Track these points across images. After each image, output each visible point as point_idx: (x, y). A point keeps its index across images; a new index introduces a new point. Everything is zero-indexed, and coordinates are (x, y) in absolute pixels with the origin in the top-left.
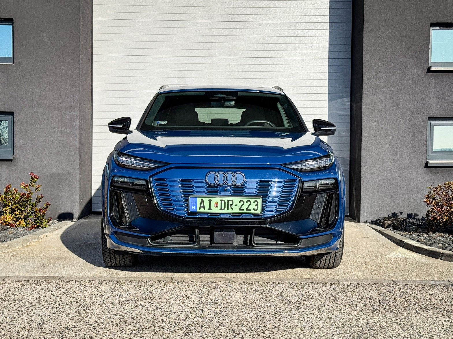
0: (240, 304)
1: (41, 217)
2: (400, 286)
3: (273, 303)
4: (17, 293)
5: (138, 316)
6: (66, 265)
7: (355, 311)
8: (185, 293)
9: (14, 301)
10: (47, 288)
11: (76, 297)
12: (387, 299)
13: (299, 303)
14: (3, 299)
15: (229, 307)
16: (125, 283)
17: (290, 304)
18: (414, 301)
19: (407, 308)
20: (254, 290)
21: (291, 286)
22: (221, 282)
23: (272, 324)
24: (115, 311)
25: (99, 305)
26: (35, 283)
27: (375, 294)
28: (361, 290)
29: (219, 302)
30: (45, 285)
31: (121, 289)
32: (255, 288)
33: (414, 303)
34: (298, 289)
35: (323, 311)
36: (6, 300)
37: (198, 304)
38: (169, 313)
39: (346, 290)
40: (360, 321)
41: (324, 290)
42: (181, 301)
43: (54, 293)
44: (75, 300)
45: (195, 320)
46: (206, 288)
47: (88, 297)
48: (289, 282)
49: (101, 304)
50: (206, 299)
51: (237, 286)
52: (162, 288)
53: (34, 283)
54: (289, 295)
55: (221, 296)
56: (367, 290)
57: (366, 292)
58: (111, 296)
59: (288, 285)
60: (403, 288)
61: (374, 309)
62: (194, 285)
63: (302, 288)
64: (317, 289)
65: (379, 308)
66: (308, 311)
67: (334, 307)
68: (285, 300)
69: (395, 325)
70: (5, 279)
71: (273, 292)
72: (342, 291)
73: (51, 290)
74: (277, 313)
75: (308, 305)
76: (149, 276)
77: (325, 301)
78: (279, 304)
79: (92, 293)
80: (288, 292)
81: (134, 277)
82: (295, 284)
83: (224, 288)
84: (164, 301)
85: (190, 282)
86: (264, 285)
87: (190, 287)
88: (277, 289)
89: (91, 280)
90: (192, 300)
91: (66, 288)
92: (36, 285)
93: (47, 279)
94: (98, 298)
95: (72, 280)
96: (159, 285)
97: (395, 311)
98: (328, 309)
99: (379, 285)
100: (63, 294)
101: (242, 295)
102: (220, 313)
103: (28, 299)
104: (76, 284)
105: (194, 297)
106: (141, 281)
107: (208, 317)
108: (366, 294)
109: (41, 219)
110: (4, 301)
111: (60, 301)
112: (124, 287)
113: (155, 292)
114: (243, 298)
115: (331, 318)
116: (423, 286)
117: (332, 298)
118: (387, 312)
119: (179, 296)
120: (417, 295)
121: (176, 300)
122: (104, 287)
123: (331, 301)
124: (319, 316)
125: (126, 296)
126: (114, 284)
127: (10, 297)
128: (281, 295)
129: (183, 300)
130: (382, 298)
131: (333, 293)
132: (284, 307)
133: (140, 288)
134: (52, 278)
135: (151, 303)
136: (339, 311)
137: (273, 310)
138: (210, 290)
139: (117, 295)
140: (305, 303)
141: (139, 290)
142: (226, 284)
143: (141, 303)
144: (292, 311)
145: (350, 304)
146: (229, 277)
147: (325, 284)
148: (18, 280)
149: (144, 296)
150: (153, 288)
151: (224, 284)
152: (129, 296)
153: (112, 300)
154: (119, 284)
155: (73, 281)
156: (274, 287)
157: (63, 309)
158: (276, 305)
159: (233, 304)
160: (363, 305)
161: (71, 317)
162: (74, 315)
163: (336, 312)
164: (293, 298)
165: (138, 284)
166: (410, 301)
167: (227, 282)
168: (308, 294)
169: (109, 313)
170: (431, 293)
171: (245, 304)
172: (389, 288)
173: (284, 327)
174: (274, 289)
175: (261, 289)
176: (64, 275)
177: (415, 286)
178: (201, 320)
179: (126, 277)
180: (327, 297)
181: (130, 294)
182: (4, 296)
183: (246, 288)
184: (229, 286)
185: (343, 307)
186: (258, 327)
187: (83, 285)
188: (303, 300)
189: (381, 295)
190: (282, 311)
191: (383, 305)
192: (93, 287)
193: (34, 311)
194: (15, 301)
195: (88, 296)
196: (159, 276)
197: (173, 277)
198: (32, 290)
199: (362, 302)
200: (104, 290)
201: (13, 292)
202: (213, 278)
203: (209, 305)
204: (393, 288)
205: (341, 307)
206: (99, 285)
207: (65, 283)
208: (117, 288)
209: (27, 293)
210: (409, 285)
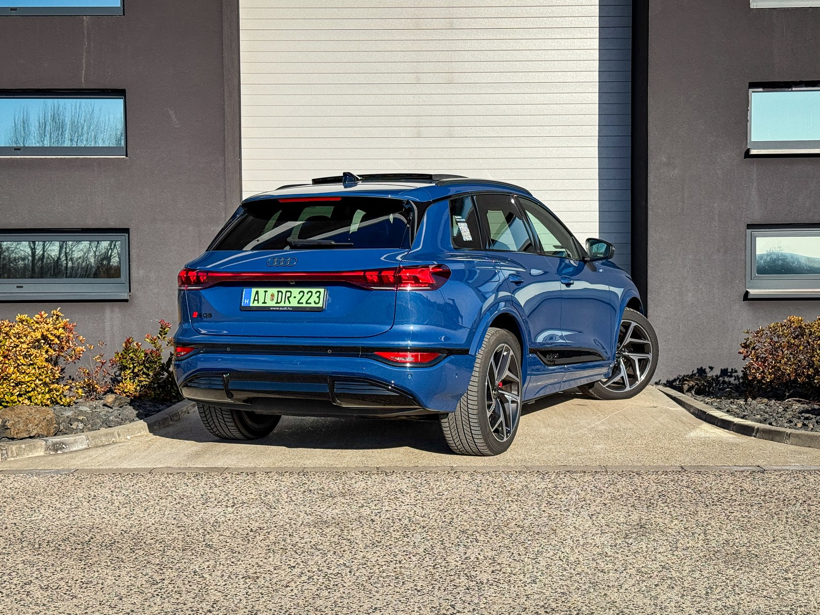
2: (689, 474)
3: (516, 497)
4: (174, 489)
5: (339, 516)
6: (228, 453)
7: (625, 505)
10: (212, 482)
11: (254, 493)
12: (669, 491)
13: (551, 497)
15: (457, 504)
16: (314, 475)
17: (539, 499)
18: (705, 492)
19: (694, 501)
20: (491, 482)
21: (541, 476)
22: (445, 472)
23: (514, 523)
24: (308, 510)
27: (654, 484)
28: (637, 480)
29: (444, 497)
30: (208, 478)
31: (310, 482)
32: (491, 479)
33: (705, 495)
34: (550, 479)
35: (582, 507)
37: (416, 500)
38: (379, 511)
39: (616, 480)
40: (630, 517)
41: (585, 480)
42: (393, 497)
43: (223, 488)
44: (252, 496)
45: (414, 519)
46: (425, 480)
47: (270, 493)
48: (538, 471)
50: (426, 494)
51: (466, 477)
52: (366, 481)
53: (193, 477)
54: (537, 487)
56: (644, 480)
57: (642, 482)
58: (299, 491)
59: (537, 475)
60: (693, 476)
61: (650, 503)
62: (408, 476)
63: (555, 478)
64: (576, 479)
65: (658, 502)
66: (562, 506)
67: (598, 501)
68: (533, 493)
69: (676, 522)
70: (152, 472)
71: (516, 484)
72: (609, 481)
73: (218, 484)
74: (520, 509)
75: (562, 500)
76: (346, 466)
77: (586, 494)
78: (523, 498)
79: (273, 488)
80: (536, 483)
81: (325, 467)
82: (546, 473)
84: (370, 496)
86: (504, 476)
87: (403, 479)
88: (521, 480)
89: (268, 471)
90: (408, 495)
91: (238, 482)
92: (196, 479)
93: (209, 471)
94: (283, 494)
95: (242, 471)
96: (362, 477)
97: (678, 506)
98: (589, 504)
99: (661, 473)
100: (236, 490)
101: (475, 488)
102: (446, 510)
104: (248, 477)
105: (409, 491)
106: (336, 472)
107: (431, 516)
108: (642, 485)
112: (314, 480)
113: (357, 485)
114: (475, 492)
115: (592, 515)
116: (720, 473)
117: (596, 490)
118: (667, 506)
120: (711, 485)
121: (386, 496)
122: (287, 480)
123: (593, 494)
124: (576, 513)
125: (320, 492)
127: (167, 495)
129: (395, 495)
130: (663, 489)
131: (597, 485)
132: (531, 503)
133: (336, 481)
134: (215, 470)
136: (604, 507)
139: (307, 490)
140: (559, 497)
142: (452, 475)
143: (340, 499)
144: (540, 508)
145: (619, 497)
146: (455, 466)
148: (169, 472)
149: (343, 491)
150: (353, 481)
151: (449, 475)
152: (323, 491)
154: (306, 477)
156: (518, 477)
158: (520, 501)
159: (463, 500)
160: (636, 498)
161: (253, 517)
162: (256, 515)
163: (599, 508)
164: (543, 491)
166: (700, 493)
167: (453, 472)
168: (563, 485)
169: (301, 512)
170: (730, 483)
171: (478, 499)
172: (675, 476)
173: (531, 527)
174: (517, 481)
175: (500, 480)
176: (230, 465)
178: (422, 519)
179: (313, 468)
180: (589, 489)
182: (158, 493)
183: (480, 480)
184: (455, 477)
185: (608, 502)
186: (497, 527)
189: (662, 486)
190: (527, 508)
191: (663, 498)
192: (272, 481)
193: (203, 511)
195: (268, 491)
196: (359, 465)
197: (378, 466)
199: (635, 495)
200: (289, 484)
202: (433, 468)
203: (431, 501)
204: (679, 476)
205: (607, 501)
206: (281, 478)
207: (234, 476)
208: (305, 482)
209: (188, 489)
210: (702, 473)
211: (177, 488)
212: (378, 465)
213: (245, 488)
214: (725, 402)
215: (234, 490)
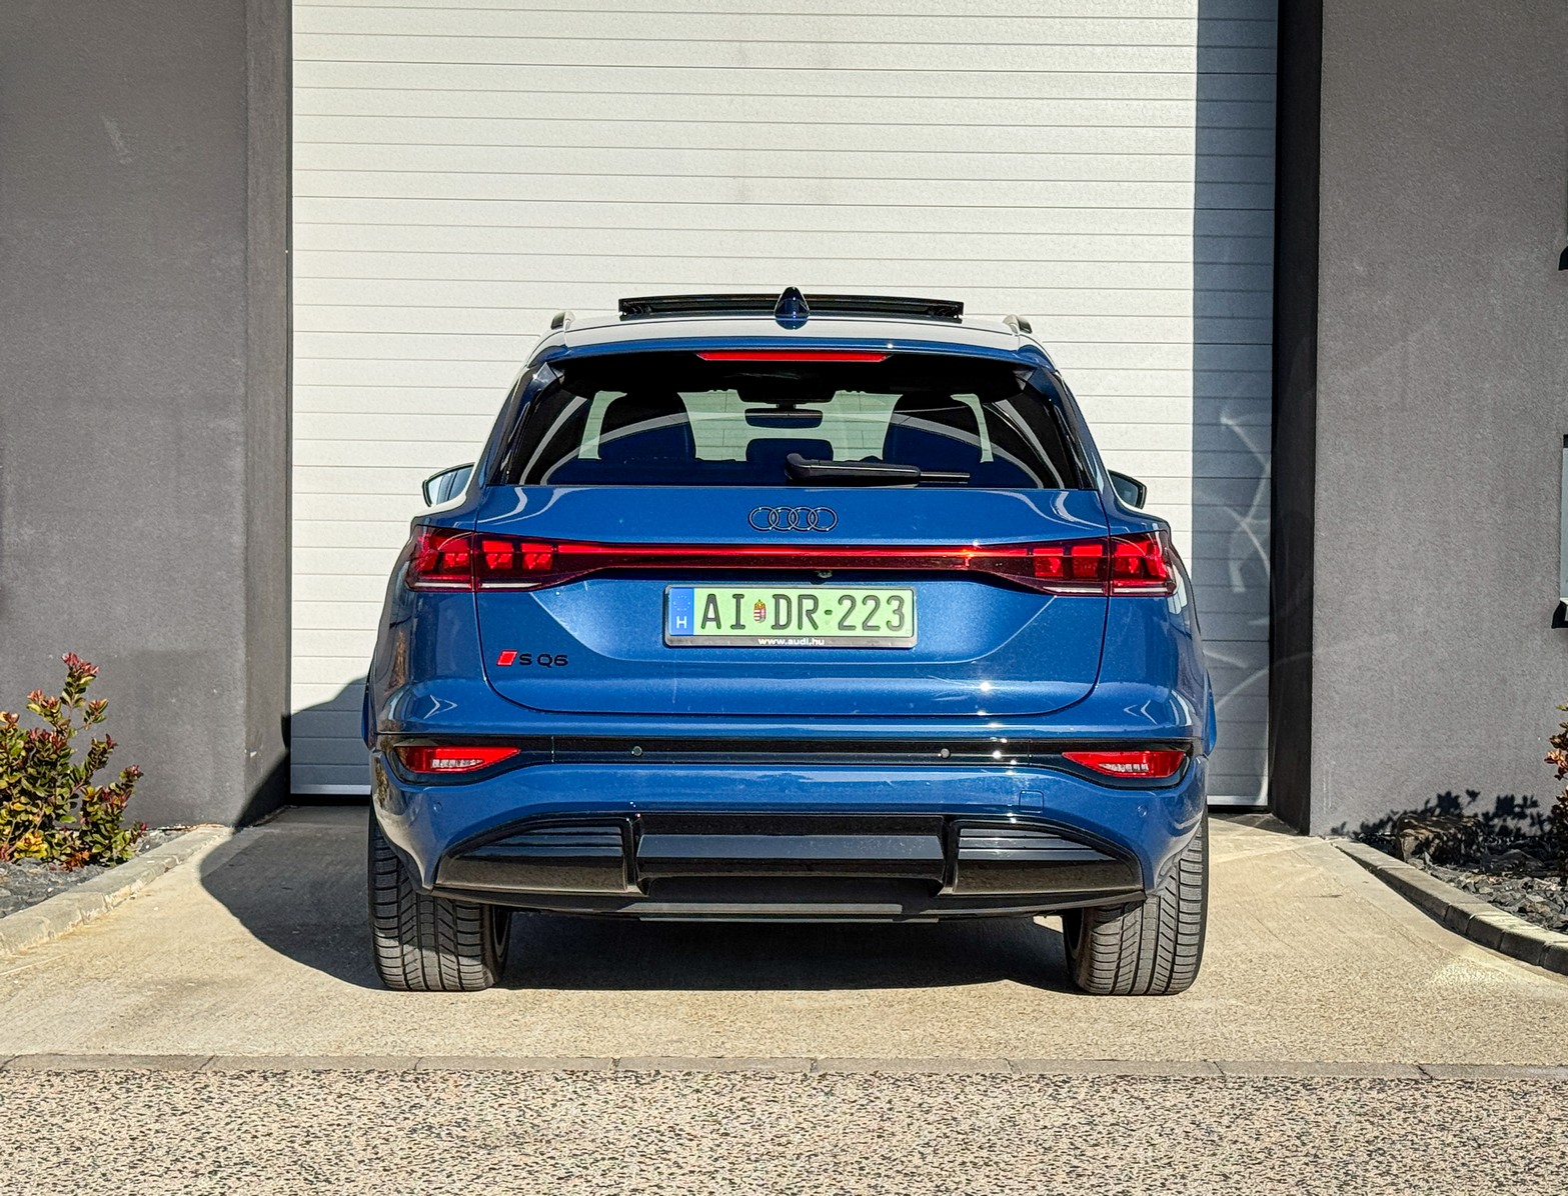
0: (867, 1158)
1: (108, 822)
2: (1443, 1090)
3: (984, 1153)
4: (58, 1120)
6: (221, 1013)
7: (1280, 1181)
8: (666, 1116)
9: (55, 1150)
10: (164, 1098)
11: (275, 1135)
12: (1395, 1138)
13: (1078, 1152)
14: (13, 1143)
15: (825, 1171)
16: (445, 1080)
17: (1046, 1159)
18: (1490, 1143)
19: (1463, 1171)
20: (916, 1105)
22: (796, 1076)
25: (360, 1162)
26: (119, 1080)
27: (1353, 1119)
28: (1305, 1104)
29: (791, 1151)
30: (157, 1087)
31: (432, 1103)
32: (917, 1098)
33: (1490, 1151)
34: (1076, 1101)
36: (22, 1144)
37: (716, 1160)
38: (613, 1191)
39: (1249, 1104)
41: (1168, 1104)
42: (653, 1148)
43: (193, 1119)
44: (271, 1144)
46: (742, 1099)
47: (319, 1134)
48: (1042, 1076)
49: (367, 1161)
50: (743, 1141)
51: (852, 1092)
52: (582, 1101)
53: (116, 1083)
54: (1041, 1123)
55: (797, 1130)
56: (1325, 1104)
57: (1320, 1110)
58: (399, 1130)
59: (1039, 1087)
60: (1453, 1095)
61: (1347, 1175)
62: (696, 1087)
63: (1089, 1097)
64: (1143, 1100)
65: (1366, 1171)
67: (1205, 1169)
68: (1029, 1142)
70: (8, 1067)
71: (983, 1114)
72: (1233, 1106)
73: (181, 1106)
74: (998, 1189)
75: (1109, 1163)
76: (531, 1055)
77: (1173, 1147)
78: (1005, 1157)
79: (331, 1119)
80: (1038, 1112)
81: (475, 1058)
82: (1064, 1082)
83: (804, 1097)
84: (591, 1147)
85: (681, 1077)
86: (951, 1087)
87: (684, 1095)
88: (998, 1101)
89: (320, 1068)
90: (694, 1143)
91: (235, 1102)
92: (124, 1090)
93: (161, 1066)
94: (353, 1139)
95: (250, 1068)
96: (571, 1089)
98: (1184, 1177)
99: (1369, 1085)
100: (227, 1124)
101: (874, 1125)
102: (795, 1190)
103: (101, 1142)
104: (266, 1086)
105: (698, 1132)
106: (504, 1072)
108: (1320, 1119)
109: (108, 832)
110: (16, 1149)
111: (218, 1148)
112: (442, 1096)
113: (557, 1113)
114: (875, 1134)
116: (1526, 1087)
117: (1198, 1133)
118: (1393, 1184)
119: (644, 1131)
120: (1503, 1123)
121: (634, 1144)
122: (370, 1095)
123: (1193, 1146)
125: (456, 1132)
126: (406, 1084)
127: (36, 1137)
128: (1015, 1125)
129: (660, 1144)
130: (1378, 1134)
131: (1199, 1117)
132: (1024, 1170)
133: (502, 1101)
134: (177, 1062)
135: (545, 1157)
136: (1223, 1184)
137: (986, 1179)
138: (754, 1106)
139: (420, 1126)
140: (1102, 1152)
141: (500, 1105)
142: (814, 1085)
143: (509, 1155)
144: (1052, 1185)
145: (1261, 1157)
146: (822, 1057)
147: (1172, 1081)
148: (55, 1068)
149: (519, 1131)
150: (549, 1099)
151: (805, 1083)
152: (464, 1130)
153: (404, 1146)
154: (422, 1086)
155: (255, 1075)
156: (989, 1093)
157: (234, 1179)
158: (996, 1163)
159: (842, 1158)
160: (1306, 1161)
163: (1210, 1187)
164: (1057, 1136)
165: (493, 1084)
166: (1475, 1145)
167: (816, 1075)
168: (1110, 1119)
169: (399, 1192)
170: (1553, 1115)
171: (884, 1158)
172: (1405, 1095)
174: (988, 1103)
175: (940, 1100)
176: (221, 1049)
177: (1499, 1087)
179: (445, 1058)
180: (1179, 1132)
181: (469, 1123)
182: (15, 1131)
183: (888, 1099)
184: (822, 1091)
185: (1234, 1169)
187: (295, 1089)
188: (1092, 1142)
189: (1372, 1124)
190: (1016, 1185)
191: (1380, 1159)
192: (330, 1098)
193: (130, 1187)
194: (58, 1149)
195: (316, 1130)
196: (566, 1052)
197: (617, 1057)
198: (110, 1107)
199: (1304, 1151)
200: (372, 1108)
201: (46, 1118)
202: (765, 1062)
203: (756, 1161)
204: (1417, 1095)
205: (1230, 1169)
206: (353, 1087)
207: (227, 1081)
208: (417, 1101)
209: (96, 1121)
210: (1475, 1086)
211: (68, 1117)
212: (617, 1052)
213: (254, 1117)
214: (1511, 886)
215: (223, 1123)
